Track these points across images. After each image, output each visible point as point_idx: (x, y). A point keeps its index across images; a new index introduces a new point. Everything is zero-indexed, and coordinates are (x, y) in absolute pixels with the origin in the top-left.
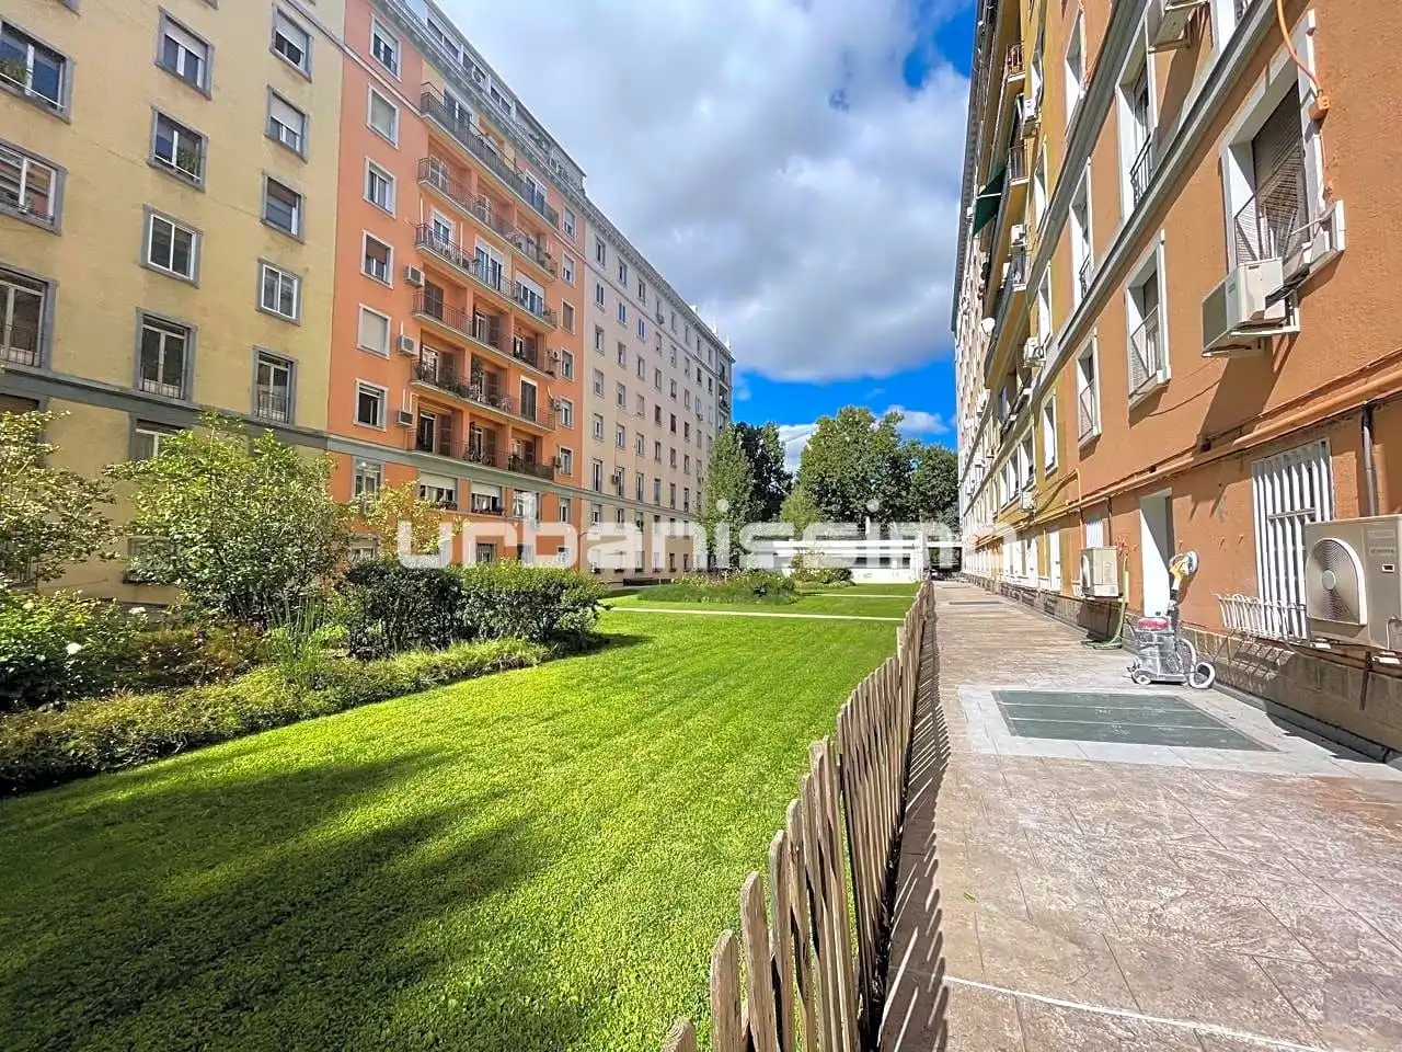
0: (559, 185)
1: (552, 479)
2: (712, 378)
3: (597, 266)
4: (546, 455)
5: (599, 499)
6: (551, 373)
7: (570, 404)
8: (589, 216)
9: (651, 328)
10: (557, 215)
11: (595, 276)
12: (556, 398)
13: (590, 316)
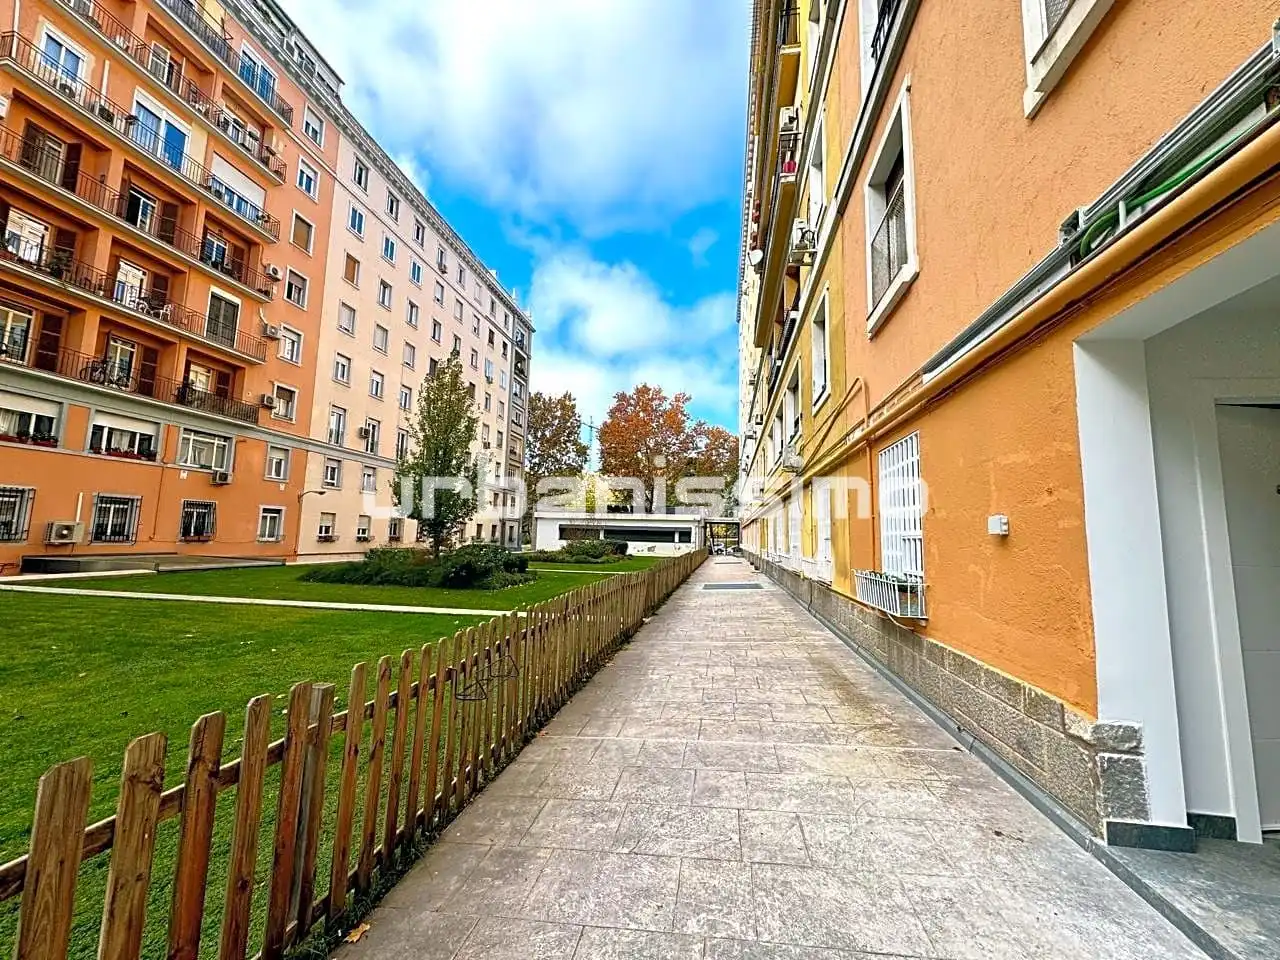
0: (297, 77)
1: (256, 422)
2: (507, 341)
3: (355, 188)
4: (250, 391)
5: (337, 454)
6: (267, 293)
7: (299, 335)
8: (345, 128)
9: (428, 276)
10: (291, 109)
11: (350, 198)
12: (270, 324)
13: (340, 241)
